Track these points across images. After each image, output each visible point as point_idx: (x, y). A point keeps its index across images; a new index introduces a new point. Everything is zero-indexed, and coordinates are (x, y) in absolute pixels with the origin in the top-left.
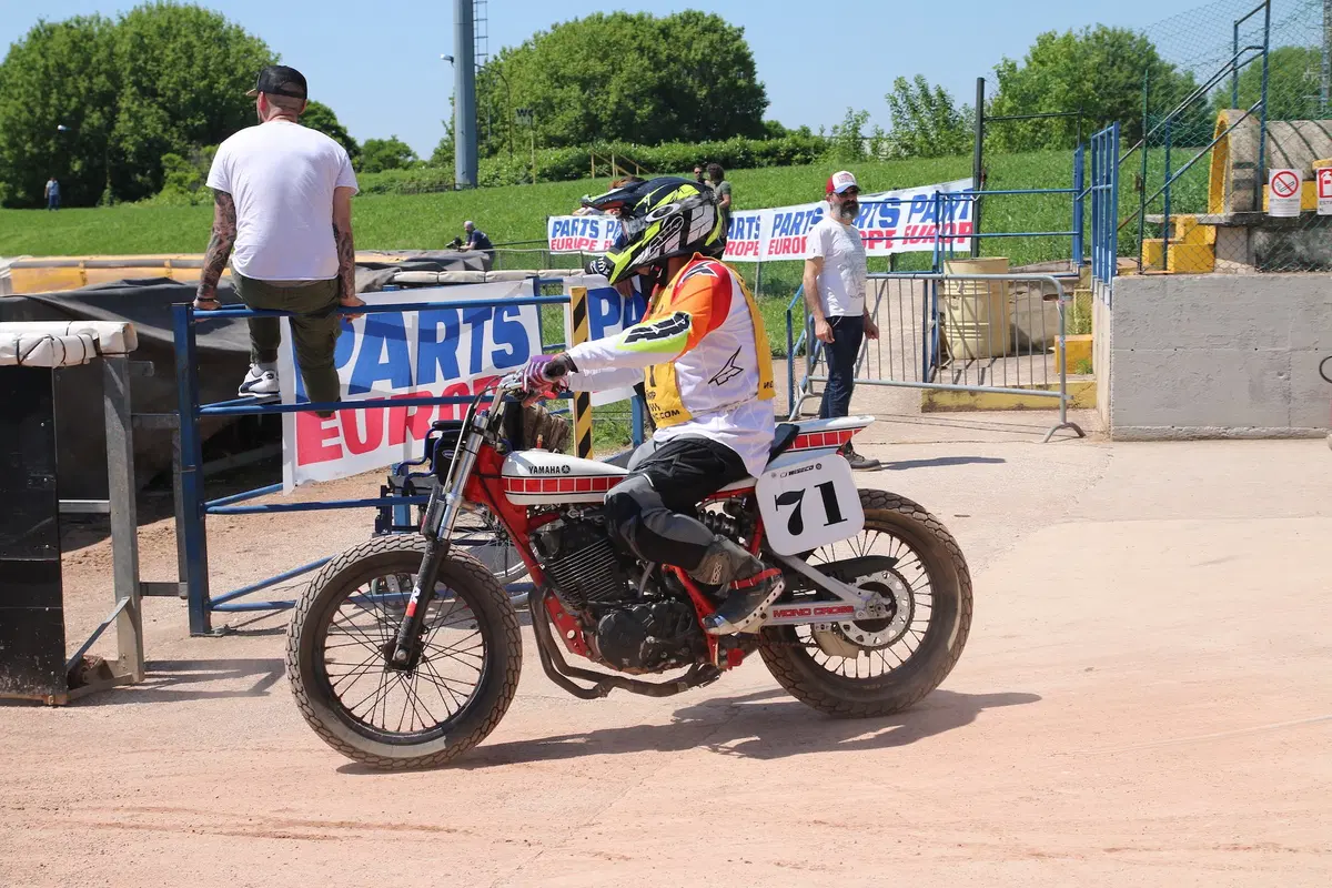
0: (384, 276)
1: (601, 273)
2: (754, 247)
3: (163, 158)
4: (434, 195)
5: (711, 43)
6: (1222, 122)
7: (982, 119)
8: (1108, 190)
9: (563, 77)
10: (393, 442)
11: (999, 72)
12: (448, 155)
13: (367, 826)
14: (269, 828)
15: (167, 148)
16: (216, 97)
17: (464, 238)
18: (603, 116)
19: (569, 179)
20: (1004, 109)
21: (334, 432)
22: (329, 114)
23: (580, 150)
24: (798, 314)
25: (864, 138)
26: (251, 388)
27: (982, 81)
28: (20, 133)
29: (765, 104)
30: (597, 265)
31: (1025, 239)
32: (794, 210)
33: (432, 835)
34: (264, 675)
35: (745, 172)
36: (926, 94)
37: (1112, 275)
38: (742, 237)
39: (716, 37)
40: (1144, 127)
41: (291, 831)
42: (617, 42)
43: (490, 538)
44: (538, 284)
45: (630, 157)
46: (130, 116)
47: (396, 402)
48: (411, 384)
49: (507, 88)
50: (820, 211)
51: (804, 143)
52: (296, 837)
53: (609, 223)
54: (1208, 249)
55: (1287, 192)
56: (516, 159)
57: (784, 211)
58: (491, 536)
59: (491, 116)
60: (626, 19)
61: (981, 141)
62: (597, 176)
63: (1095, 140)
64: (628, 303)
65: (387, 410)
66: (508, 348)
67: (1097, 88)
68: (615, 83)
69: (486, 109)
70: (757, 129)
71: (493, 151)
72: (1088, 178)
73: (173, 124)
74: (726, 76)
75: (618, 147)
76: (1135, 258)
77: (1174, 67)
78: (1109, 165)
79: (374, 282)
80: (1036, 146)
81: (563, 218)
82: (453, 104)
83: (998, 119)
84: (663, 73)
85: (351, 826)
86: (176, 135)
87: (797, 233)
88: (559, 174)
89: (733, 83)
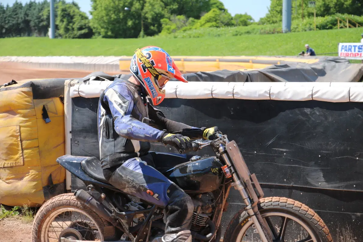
3: (162, 20)
15: (162, 16)
28: (110, 11)
46: (150, 4)
73: (165, 8)
86: (166, 12)
88: (323, 27)
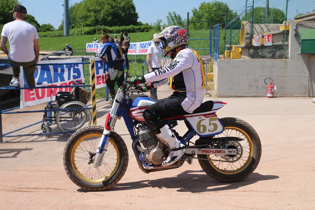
0: (46, 57)
1: (98, 57)
2: (135, 51)
4: (59, 38)
5: (125, 3)
6: (243, 24)
7: (188, 22)
8: (217, 39)
9: (90, 10)
10: (48, 96)
11: (193, 11)
12: (62, 28)
13: (41, 189)
14: (16, 189)
16: (5, 13)
17: (66, 48)
18: (100, 20)
19: (91, 34)
20: (194, 20)
21: (33, 94)
22: (33, 18)
23: (94, 28)
24: (145, 67)
25: (161, 26)
26: (13, 83)
27: (188, 13)
29: (138, 17)
30: (97, 55)
31: (198, 50)
32: (144, 42)
33: (56, 190)
34: (16, 153)
35: (133, 33)
36: (175, 16)
37: (218, 59)
38: (132, 49)
39: (127, 1)
40: (225, 25)
41: (22, 190)
42: (103, 2)
43: (71, 120)
44: (83, 59)
45: (106, 29)
47: (48, 87)
48: (52, 83)
49: (76, 12)
50: (151, 43)
51: (147, 27)
52: (23, 191)
54: (240, 53)
55: (258, 40)
56: (79, 29)
57: (142, 43)
58: (71, 119)
59: (73, 19)
61: (188, 27)
62: (98, 34)
63: (214, 27)
64: (105, 64)
65: (46, 89)
66: (76, 74)
67: (215, 16)
68: (103, 11)
69: (71, 17)
70: (136, 24)
71: (73, 27)
72: (213, 36)
74: (129, 10)
75: (103, 27)
76: (223, 55)
77: (232, 11)
78: (217, 33)
79: (44, 58)
80: (201, 28)
81: (90, 44)
82: (63, 16)
83: (192, 22)
84: (114, 10)
85: (36, 188)
87: (145, 48)
88: (89, 33)
89: (130, 12)
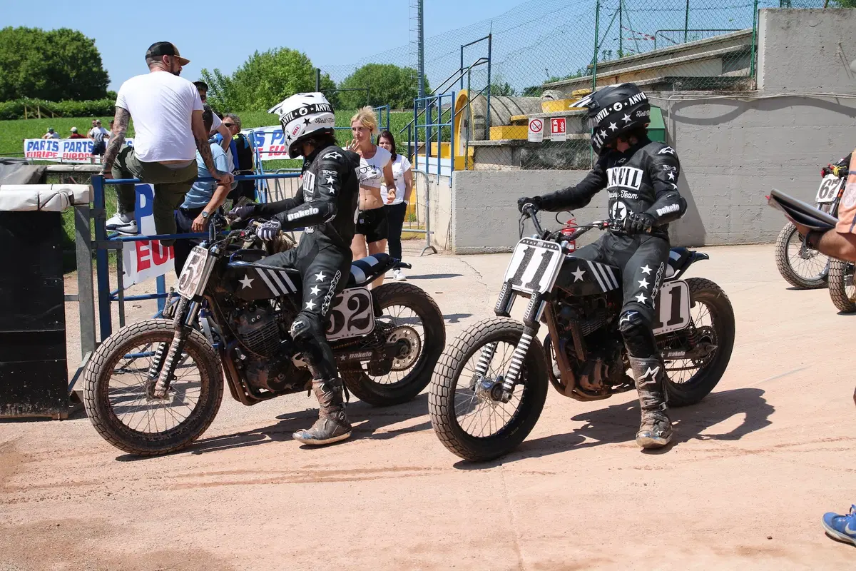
5: (77, 47)
18: (17, 85)
19: (9, 119)
29: (109, 82)
39: (79, 43)
53: (65, 143)
55: (537, 130)
60: (28, 31)
62: (29, 118)
68: (23, 66)
70: (105, 95)
74: (86, 65)
81: (34, 140)
84: (51, 62)
89: (90, 69)
